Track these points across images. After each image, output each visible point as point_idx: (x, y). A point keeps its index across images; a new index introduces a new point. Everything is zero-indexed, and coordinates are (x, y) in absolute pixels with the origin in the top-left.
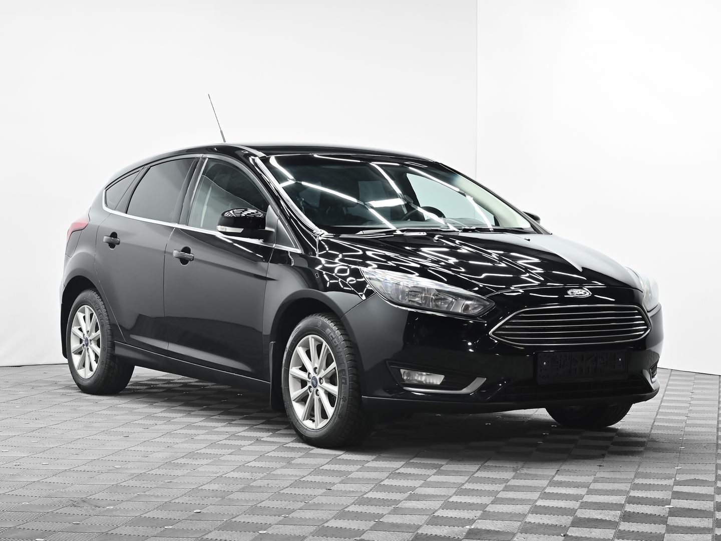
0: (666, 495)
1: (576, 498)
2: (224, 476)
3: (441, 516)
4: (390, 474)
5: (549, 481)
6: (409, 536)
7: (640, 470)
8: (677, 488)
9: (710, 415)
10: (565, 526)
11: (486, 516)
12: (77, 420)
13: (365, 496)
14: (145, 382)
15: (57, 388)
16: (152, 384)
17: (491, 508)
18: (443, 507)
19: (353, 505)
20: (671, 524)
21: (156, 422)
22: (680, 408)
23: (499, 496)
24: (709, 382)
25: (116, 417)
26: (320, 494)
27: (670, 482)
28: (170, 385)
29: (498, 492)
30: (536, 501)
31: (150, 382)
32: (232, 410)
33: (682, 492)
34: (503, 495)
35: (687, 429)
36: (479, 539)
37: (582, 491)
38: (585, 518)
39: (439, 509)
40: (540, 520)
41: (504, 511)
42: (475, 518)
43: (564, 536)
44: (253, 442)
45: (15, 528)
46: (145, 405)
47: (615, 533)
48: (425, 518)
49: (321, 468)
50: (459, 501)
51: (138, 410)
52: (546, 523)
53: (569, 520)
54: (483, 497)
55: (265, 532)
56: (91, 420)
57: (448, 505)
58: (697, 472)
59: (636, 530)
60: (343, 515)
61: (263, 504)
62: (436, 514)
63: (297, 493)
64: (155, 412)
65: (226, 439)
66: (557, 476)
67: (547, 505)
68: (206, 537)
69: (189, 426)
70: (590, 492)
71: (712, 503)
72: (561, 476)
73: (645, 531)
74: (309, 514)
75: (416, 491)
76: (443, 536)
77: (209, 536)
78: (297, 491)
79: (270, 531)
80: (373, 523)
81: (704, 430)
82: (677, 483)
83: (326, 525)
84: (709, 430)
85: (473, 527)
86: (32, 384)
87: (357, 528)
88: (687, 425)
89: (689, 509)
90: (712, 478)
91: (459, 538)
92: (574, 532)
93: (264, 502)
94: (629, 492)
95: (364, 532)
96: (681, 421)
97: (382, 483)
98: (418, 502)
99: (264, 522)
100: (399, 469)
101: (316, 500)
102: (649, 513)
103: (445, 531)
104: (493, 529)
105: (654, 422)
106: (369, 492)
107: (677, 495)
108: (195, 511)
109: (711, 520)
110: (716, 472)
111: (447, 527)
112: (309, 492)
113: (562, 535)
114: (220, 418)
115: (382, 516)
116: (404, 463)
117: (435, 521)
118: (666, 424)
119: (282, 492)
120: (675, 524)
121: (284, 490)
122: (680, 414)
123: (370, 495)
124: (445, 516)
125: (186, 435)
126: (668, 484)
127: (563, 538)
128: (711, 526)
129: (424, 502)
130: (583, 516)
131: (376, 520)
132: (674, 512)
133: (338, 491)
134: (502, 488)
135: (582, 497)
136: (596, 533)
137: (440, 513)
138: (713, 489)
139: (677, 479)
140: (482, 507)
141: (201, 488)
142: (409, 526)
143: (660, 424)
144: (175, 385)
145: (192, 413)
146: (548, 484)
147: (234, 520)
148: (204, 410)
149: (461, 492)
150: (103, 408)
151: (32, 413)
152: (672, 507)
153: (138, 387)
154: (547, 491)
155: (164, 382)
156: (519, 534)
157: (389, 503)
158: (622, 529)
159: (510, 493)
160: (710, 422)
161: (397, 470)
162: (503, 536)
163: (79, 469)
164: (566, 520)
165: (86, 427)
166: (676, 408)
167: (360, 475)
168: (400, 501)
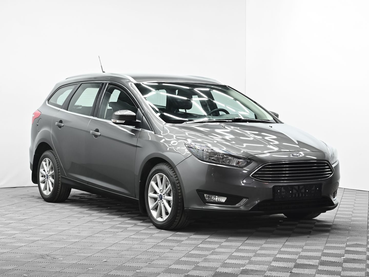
0: (342, 252)
1: (296, 253)
2: (118, 243)
3: (228, 262)
4: (202, 242)
5: (282, 245)
6: (212, 273)
7: (329, 239)
8: (348, 249)
9: (364, 211)
10: (291, 268)
11: (251, 263)
12: (44, 214)
13: (190, 253)
14: (79, 195)
15: (33, 198)
16: (82, 196)
17: (253, 259)
18: (229, 258)
19: (184, 257)
20: (345, 267)
21: (84, 215)
22: (349, 208)
23: (257, 252)
24: (363, 194)
25: (64, 213)
26: (167, 252)
27: (344, 245)
28: (91, 197)
29: (257, 251)
30: (276, 255)
31: (81, 196)
32: (123, 209)
33: (350, 250)
34: (259, 252)
35: (353, 219)
36: (247, 274)
37: (300, 250)
38: (301, 264)
39: (227, 259)
40: (278, 265)
41: (260, 260)
42: (245, 264)
43: (290, 272)
44: (133, 225)
45: (13, 269)
46: (78, 207)
47: (316, 271)
48: (220, 263)
49: (167, 239)
50: (237, 255)
51: (75, 210)
52: (281, 266)
53: (293, 265)
54: (249, 253)
55: (139, 271)
56: (51, 215)
57: (231, 257)
58: (357, 240)
59: (327, 270)
60: (178, 262)
61: (138, 257)
62: (226, 262)
63: (155, 251)
64: (83, 210)
65: (119, 224)
66: (287, 242)
67: (282, 257)
68: (110, 273)
69: (101, 217)
70: (304, 251)
71: (365, 256)
72: (289, 242)
73: (331, 270)
74: (161, 262)
75: (215, 250)
76: (229, 273)
77: (111, 273)
78: (155, 250)
79: (142, 271)
80: (194, 266)
81: (361, 219)
82: (347, 246)
83: (170, 267)
84: (363, 219)
85: (244, 268)
86: (21, 197)
87: (186, 269)
88: (353, 217)
89: (353, 259)
90: (365, 243)
91: (237, 274)
92: (295, 271)
93: (139, 256)
94: (323, 250)
95: (189, 271)
96: (350, 214)
97: (198, 246)
98: (216, 256)
99: (138, 266)
100: (207, 239)
101: (165, 255)
102: (333, 261)
103: (230, 270)
104: (254, 269)
105: (336, 215)
106: (192, 250)
107: (348, 252)
108: (104, 261)
109: (365, 264)
110: (367, 240)
111: (231, 268)
112: (161, 250)
113: (289, 272)
114: (116, 213)
115: (198, 263)
116: (209, 236)
117: (225, 265)
118: (342, 216)
119: (148, 251)
120: (347, 267)
121: (149, 250)
122: (349, 211)
123: (193, 252)
124: (230, 262)
125: (99, 222)
126: (343, 246)
127: (290, 273)
128: (365, 267)
129: (220, 256)
130: (300, 263)
131: (195, 265)
132: (346, 261)
133: (176, 250)
134: (259, 248)
135: (299, 253)
136: (306, 271)
137: (228, 261)
138: (365, 249)
139: (348, 244)
140: (249, 258)
141: (107, 249)
142: (212, 268)
143: (339, 216)
144: (93, 197)
145: (102, 211)
146: (282, 247)
147: (123, 265)
148: (108, 209)
149: (238, 250)
150: (57, 208)
151: (21, 211)
152: (345, 258)
153: (75, 198)
154: (282, 250)
155: (88, 195)
156: (268, 272)
157: (202, 256)
158: (320, 269)
159: (263, 251)
160: (364, 215)
161: (206, 239)
162: (259, 273)
163: (45, 239)
164: (291, 265)
165: (49, 218)
166: (347, 208)
167: (187, 242)
168: (207, 255)
